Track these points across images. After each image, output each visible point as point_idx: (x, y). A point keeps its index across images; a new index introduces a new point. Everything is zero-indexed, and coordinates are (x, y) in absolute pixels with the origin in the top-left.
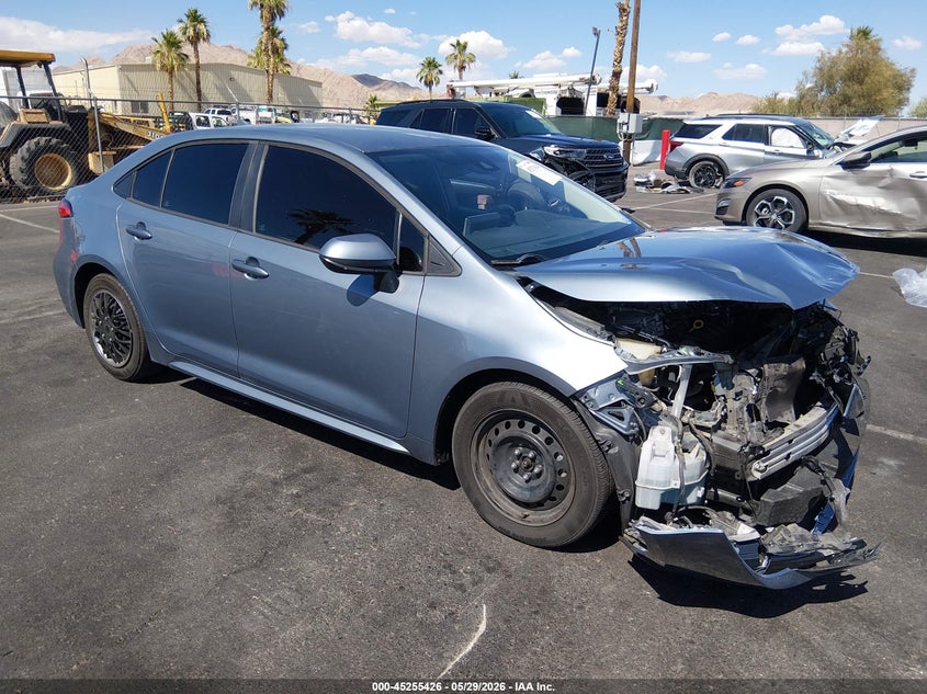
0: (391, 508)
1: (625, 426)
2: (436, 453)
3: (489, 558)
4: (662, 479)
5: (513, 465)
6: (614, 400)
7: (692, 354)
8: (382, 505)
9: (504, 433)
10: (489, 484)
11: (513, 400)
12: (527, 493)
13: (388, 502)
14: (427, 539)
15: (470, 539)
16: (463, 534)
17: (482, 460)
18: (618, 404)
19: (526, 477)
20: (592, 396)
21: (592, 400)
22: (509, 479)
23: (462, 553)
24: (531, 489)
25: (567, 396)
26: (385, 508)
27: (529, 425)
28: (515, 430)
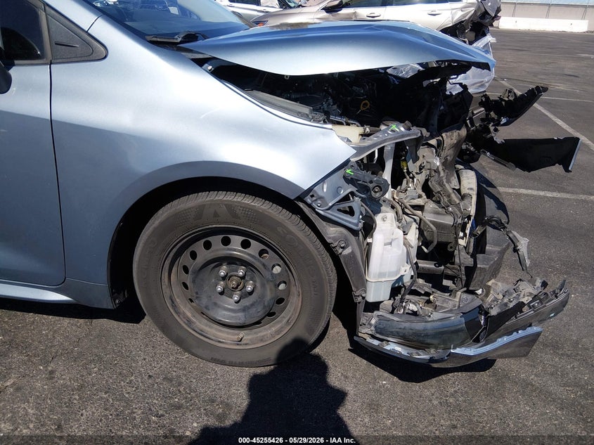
0: (66, 375)
1: (355, 221)
2: (112, 294)
3: (213, 401)
4: (394, 269)
5: (219, 289)
6: (343, 193)
7: (402, 129)
8: (52, 372)
9: (203, 255)
10: (189, 314)
11: (216, 215)
12: (241, 315)
13: (58, 366)
14: (128, 402)
15: (180, 384)
16: (170, 380)
17: (177, 290)
18: (346, 198)
19: (236, 298)
20: (320, 193)
21: (321, 198)
22: (215, 304)
23: (179, 407)
24: (244, 309)
25: (292, 198)
26: (57, 374)
27: (236, 240)
28: (218, 249)
